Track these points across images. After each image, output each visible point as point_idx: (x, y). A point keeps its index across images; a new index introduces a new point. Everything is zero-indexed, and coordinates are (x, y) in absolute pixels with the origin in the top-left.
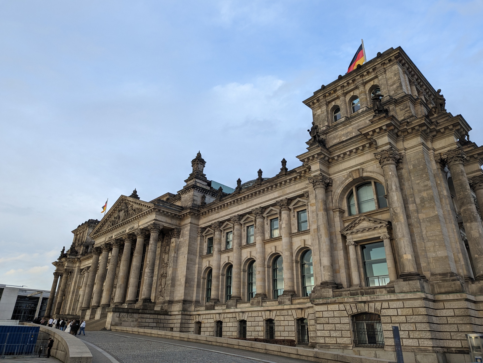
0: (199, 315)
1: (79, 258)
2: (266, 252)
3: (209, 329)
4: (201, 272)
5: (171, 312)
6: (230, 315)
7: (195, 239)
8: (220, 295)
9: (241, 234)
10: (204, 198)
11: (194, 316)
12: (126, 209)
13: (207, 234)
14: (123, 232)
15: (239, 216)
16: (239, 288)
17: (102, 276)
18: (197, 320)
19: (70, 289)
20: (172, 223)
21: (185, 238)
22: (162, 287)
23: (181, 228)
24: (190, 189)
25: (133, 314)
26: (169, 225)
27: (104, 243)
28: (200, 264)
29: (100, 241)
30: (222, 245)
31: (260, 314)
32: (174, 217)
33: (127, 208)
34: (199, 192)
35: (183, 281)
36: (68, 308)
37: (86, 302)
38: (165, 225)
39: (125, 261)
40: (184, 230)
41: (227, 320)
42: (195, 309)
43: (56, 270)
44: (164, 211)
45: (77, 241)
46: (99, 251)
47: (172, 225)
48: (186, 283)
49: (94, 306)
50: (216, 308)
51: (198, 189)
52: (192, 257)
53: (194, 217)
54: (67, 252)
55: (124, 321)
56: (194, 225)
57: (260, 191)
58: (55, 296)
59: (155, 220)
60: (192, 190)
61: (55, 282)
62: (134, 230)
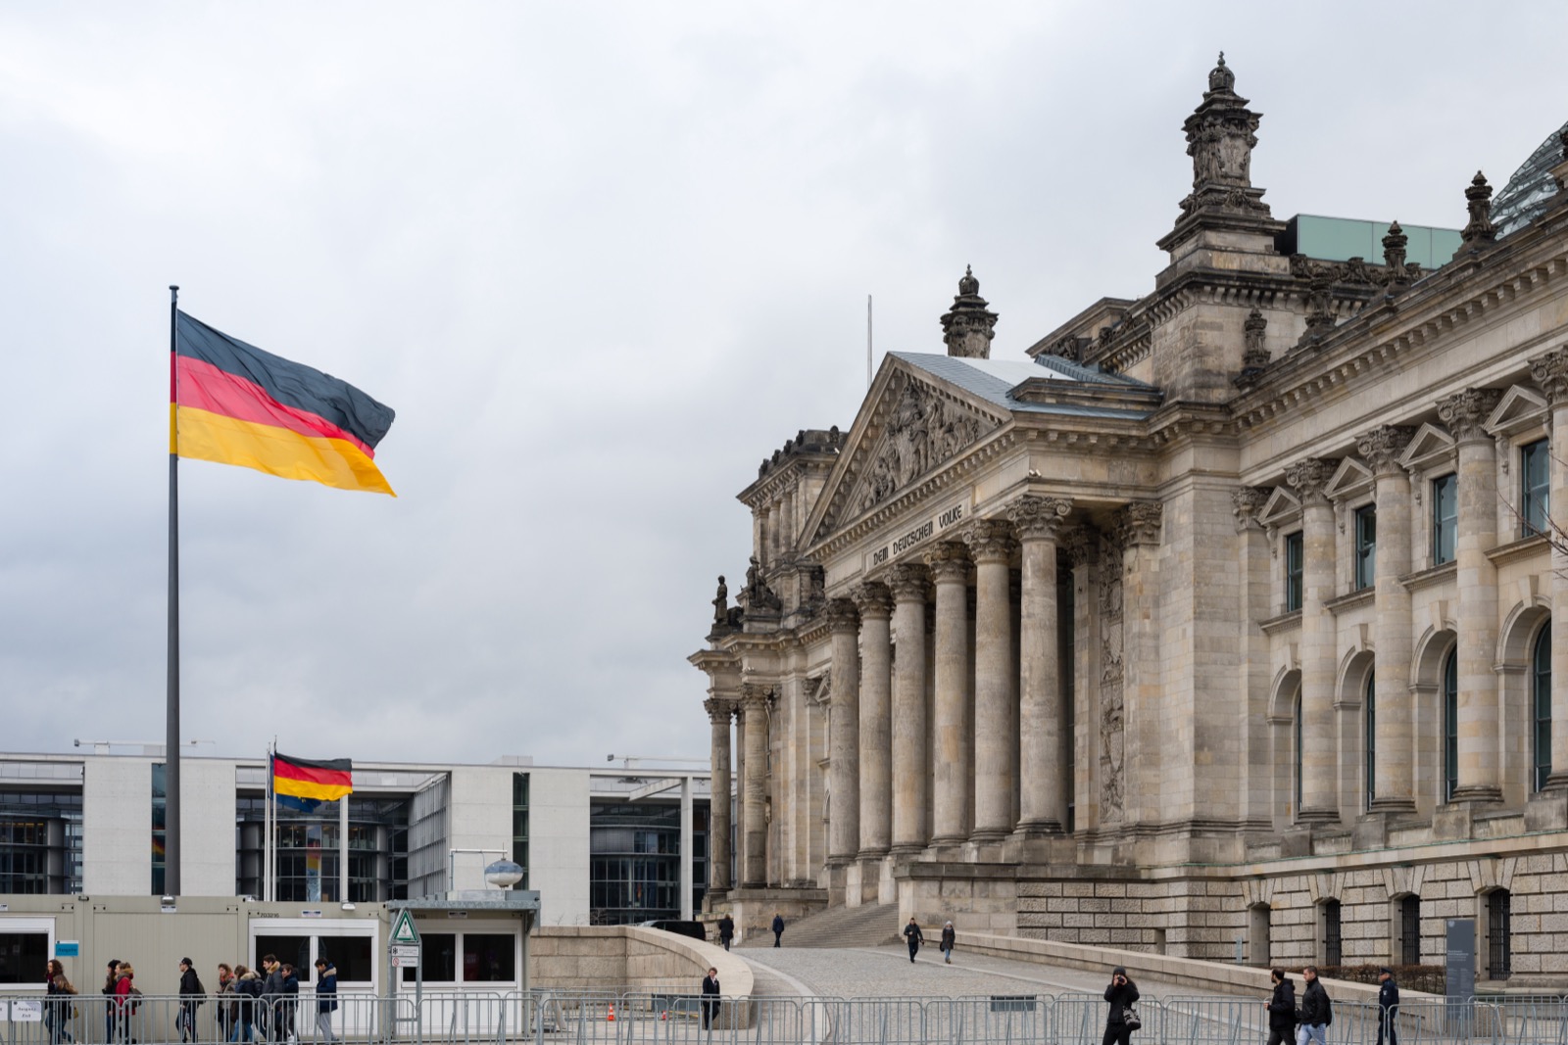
0: (1261, 877)
1: (792, 632)
2: (1501, 604)
3: (1299, 933)
4: (1267, 695)
5: (1150, 868)
6: (1364, 878)
7: (1227, 546)
8: (1340, 795)
9: (1409, 519)
10: (1254, 327)
11: (1245, 884)
12: (918, 425)
13: (1276, 518)
14: (923, 532)
15: (1393, 432)
16: (1405, 764)
17: (879, 725)
18: (1256, 899)
19: (786, 771)
20: (1114, 478)
21: (1180, 546)
22: (1112, 768)
23: (1160, 495)
24: (1178, 296)
25: (991, 885)
26: (1099, 491)
27: (858, 580)
28: (1257, 658)
29: (846, 572)
30: (1338, 570)
31: (1463, 872)
32: (1117, 449)
33: (921, 415)
34: (1230, 300)
35: (1186, 738)
36: (792, 855)
37: (841, 834)
38: (1083, 495)
39: (948, 663)
40: (1173, 509)
41: (1354, 896)
42: (1246, 855)
43: (713, 689)
44: (1063, 435)
45: (770, 543)
46: (847, 615)
47: (1116, 487)
48: (1199, 747)
49: (869, 851)
50: (1319, 849)
51: (1221, 290)
52: (1219, 629)
53: (1207, 437)
54: (739, 598)
55: (961, 911)
56: (1213, 480)
57: (1461, 311)
58: (734, 793)
59: (1029, 480)
60: (1192, 298)
61: (723, 740)
62: (960, 526)
